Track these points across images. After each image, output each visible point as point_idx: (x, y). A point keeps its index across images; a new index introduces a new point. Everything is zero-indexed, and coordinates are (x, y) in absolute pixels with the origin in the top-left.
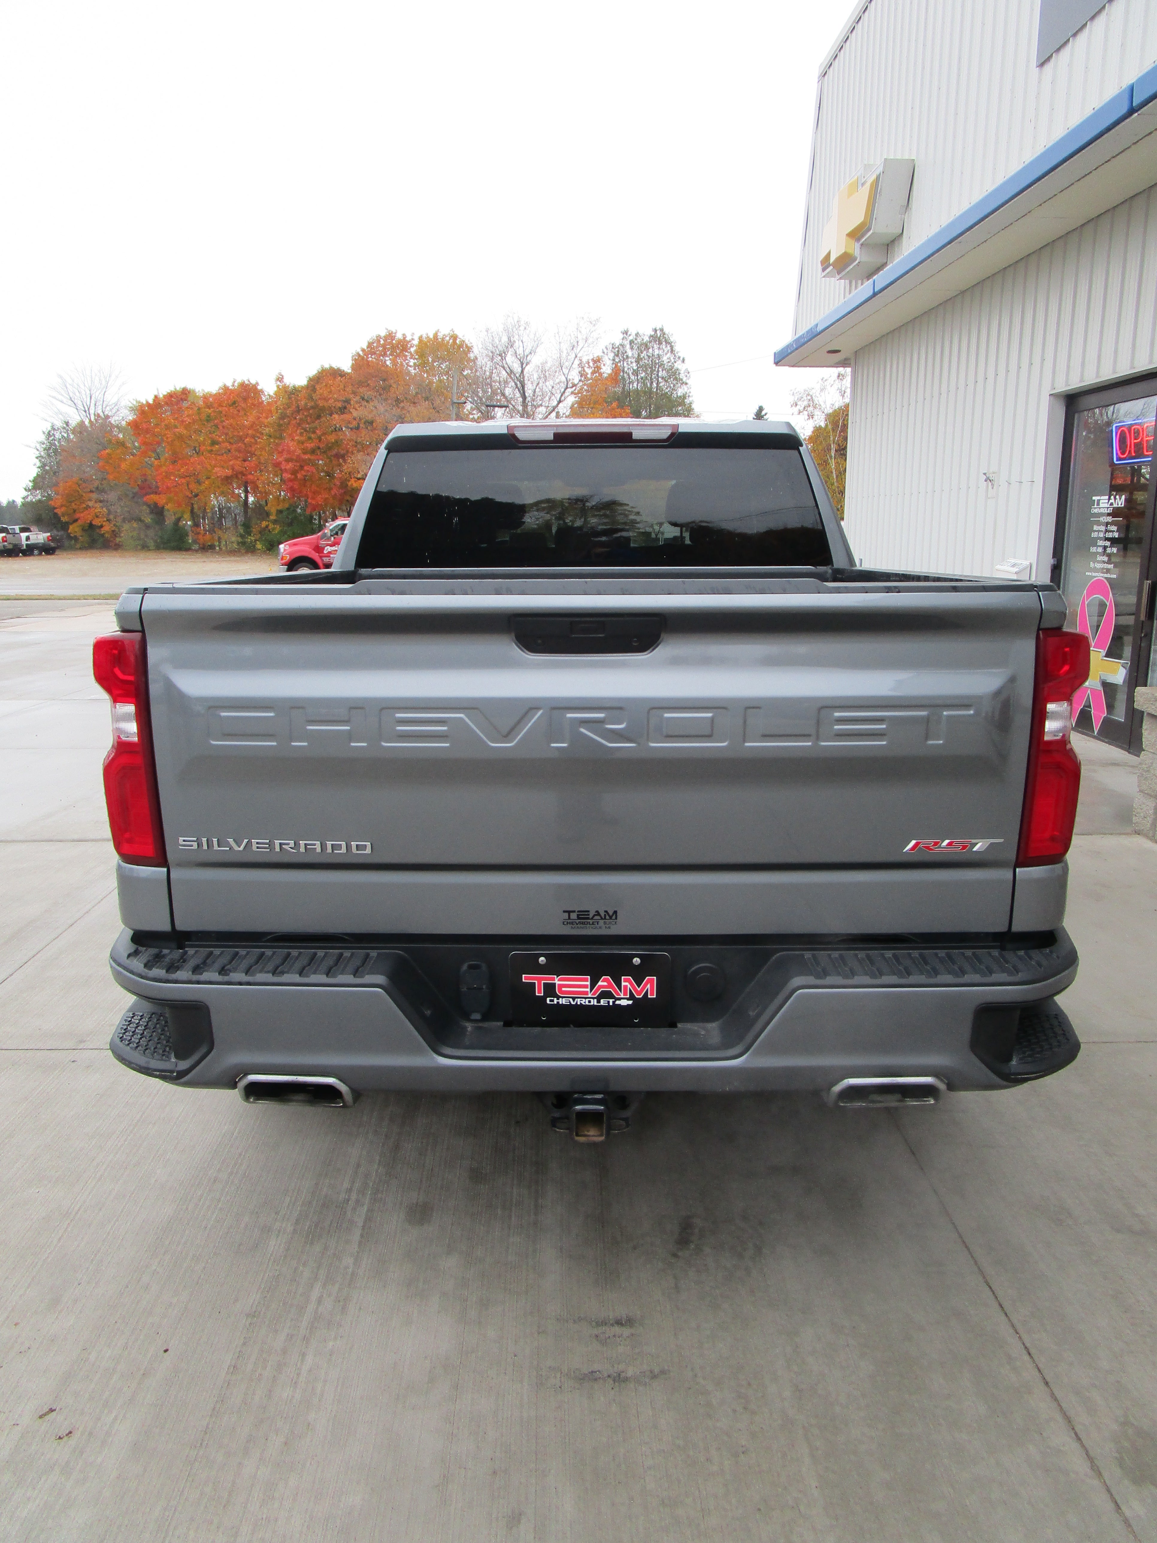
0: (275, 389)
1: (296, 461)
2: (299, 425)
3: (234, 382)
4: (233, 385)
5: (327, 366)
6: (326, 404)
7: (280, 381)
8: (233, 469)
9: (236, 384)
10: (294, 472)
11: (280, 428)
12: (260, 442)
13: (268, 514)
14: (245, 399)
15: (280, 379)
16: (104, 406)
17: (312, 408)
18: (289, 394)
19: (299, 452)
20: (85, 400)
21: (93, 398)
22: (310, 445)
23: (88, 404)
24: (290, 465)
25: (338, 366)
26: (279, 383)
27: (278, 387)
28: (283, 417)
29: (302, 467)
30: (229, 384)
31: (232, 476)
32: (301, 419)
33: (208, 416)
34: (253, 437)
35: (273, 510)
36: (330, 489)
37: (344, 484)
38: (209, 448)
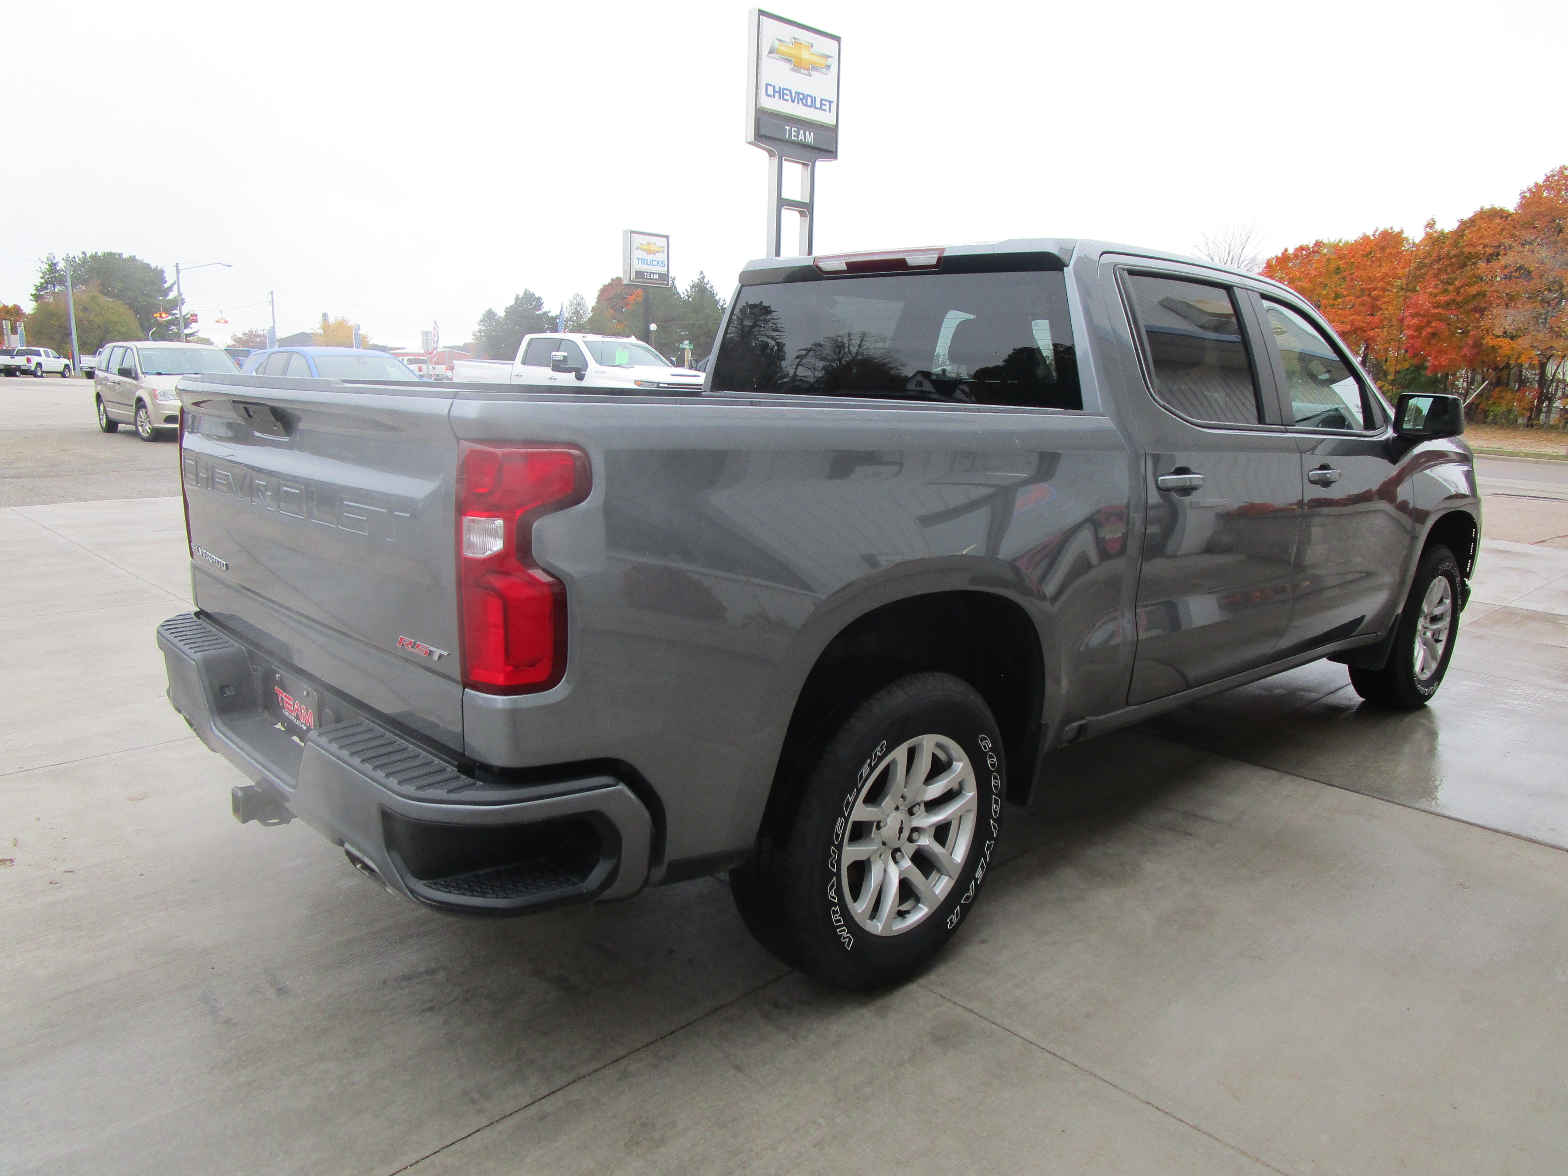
0: (1423, 235)
1: (1424, 316)
2: (1436, 275)
3: (1377, 231)
4: (1374, 235)
5: (1487, 206)
6: (1473, 251)
7: (1431, 228)
8: (1352, 325)
9: (1377, 233)
10: (1419, 329)
11: (1415, 279)
12: (1389, 295)
13: (1386, 374)
14: (1383, 249)
15: (1431, 225)
16: (1241, 262)
17: (1455, 256)
18: (1435, 240)
19: (1428, 305)
20: (1223, 256)
21: (1231, 255)
22: (1442, 299)
23: (1225, 260)
24: (1416, 321)
25: (1501, 207)
26: (1428, 229)
27: (1426, 234)
28: (1418, 268)
29: (1429, 322)
30: (1370, 233)
31: (1349, 331)
32: (1439, 269)
33: (1338, 269)
34: (1384, 290)
35: (1392, 370)
36: (1461, 348)
37: (1478, 344)
38: (1331, 302)
